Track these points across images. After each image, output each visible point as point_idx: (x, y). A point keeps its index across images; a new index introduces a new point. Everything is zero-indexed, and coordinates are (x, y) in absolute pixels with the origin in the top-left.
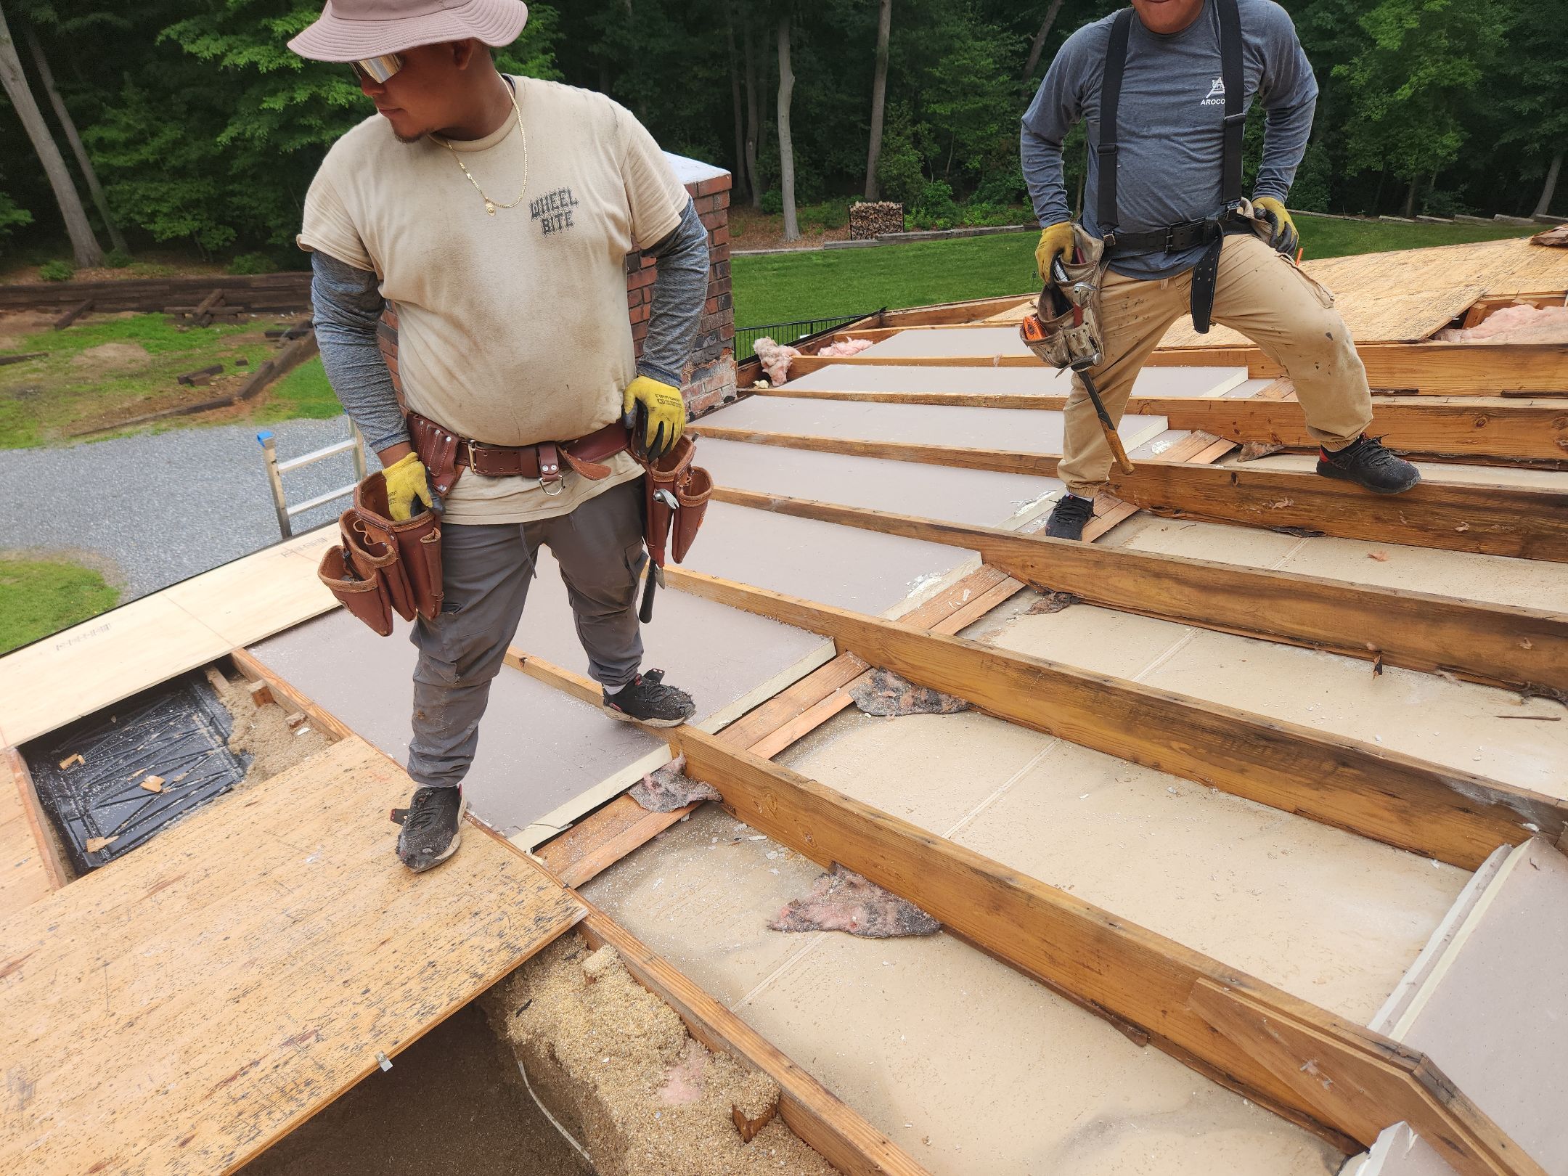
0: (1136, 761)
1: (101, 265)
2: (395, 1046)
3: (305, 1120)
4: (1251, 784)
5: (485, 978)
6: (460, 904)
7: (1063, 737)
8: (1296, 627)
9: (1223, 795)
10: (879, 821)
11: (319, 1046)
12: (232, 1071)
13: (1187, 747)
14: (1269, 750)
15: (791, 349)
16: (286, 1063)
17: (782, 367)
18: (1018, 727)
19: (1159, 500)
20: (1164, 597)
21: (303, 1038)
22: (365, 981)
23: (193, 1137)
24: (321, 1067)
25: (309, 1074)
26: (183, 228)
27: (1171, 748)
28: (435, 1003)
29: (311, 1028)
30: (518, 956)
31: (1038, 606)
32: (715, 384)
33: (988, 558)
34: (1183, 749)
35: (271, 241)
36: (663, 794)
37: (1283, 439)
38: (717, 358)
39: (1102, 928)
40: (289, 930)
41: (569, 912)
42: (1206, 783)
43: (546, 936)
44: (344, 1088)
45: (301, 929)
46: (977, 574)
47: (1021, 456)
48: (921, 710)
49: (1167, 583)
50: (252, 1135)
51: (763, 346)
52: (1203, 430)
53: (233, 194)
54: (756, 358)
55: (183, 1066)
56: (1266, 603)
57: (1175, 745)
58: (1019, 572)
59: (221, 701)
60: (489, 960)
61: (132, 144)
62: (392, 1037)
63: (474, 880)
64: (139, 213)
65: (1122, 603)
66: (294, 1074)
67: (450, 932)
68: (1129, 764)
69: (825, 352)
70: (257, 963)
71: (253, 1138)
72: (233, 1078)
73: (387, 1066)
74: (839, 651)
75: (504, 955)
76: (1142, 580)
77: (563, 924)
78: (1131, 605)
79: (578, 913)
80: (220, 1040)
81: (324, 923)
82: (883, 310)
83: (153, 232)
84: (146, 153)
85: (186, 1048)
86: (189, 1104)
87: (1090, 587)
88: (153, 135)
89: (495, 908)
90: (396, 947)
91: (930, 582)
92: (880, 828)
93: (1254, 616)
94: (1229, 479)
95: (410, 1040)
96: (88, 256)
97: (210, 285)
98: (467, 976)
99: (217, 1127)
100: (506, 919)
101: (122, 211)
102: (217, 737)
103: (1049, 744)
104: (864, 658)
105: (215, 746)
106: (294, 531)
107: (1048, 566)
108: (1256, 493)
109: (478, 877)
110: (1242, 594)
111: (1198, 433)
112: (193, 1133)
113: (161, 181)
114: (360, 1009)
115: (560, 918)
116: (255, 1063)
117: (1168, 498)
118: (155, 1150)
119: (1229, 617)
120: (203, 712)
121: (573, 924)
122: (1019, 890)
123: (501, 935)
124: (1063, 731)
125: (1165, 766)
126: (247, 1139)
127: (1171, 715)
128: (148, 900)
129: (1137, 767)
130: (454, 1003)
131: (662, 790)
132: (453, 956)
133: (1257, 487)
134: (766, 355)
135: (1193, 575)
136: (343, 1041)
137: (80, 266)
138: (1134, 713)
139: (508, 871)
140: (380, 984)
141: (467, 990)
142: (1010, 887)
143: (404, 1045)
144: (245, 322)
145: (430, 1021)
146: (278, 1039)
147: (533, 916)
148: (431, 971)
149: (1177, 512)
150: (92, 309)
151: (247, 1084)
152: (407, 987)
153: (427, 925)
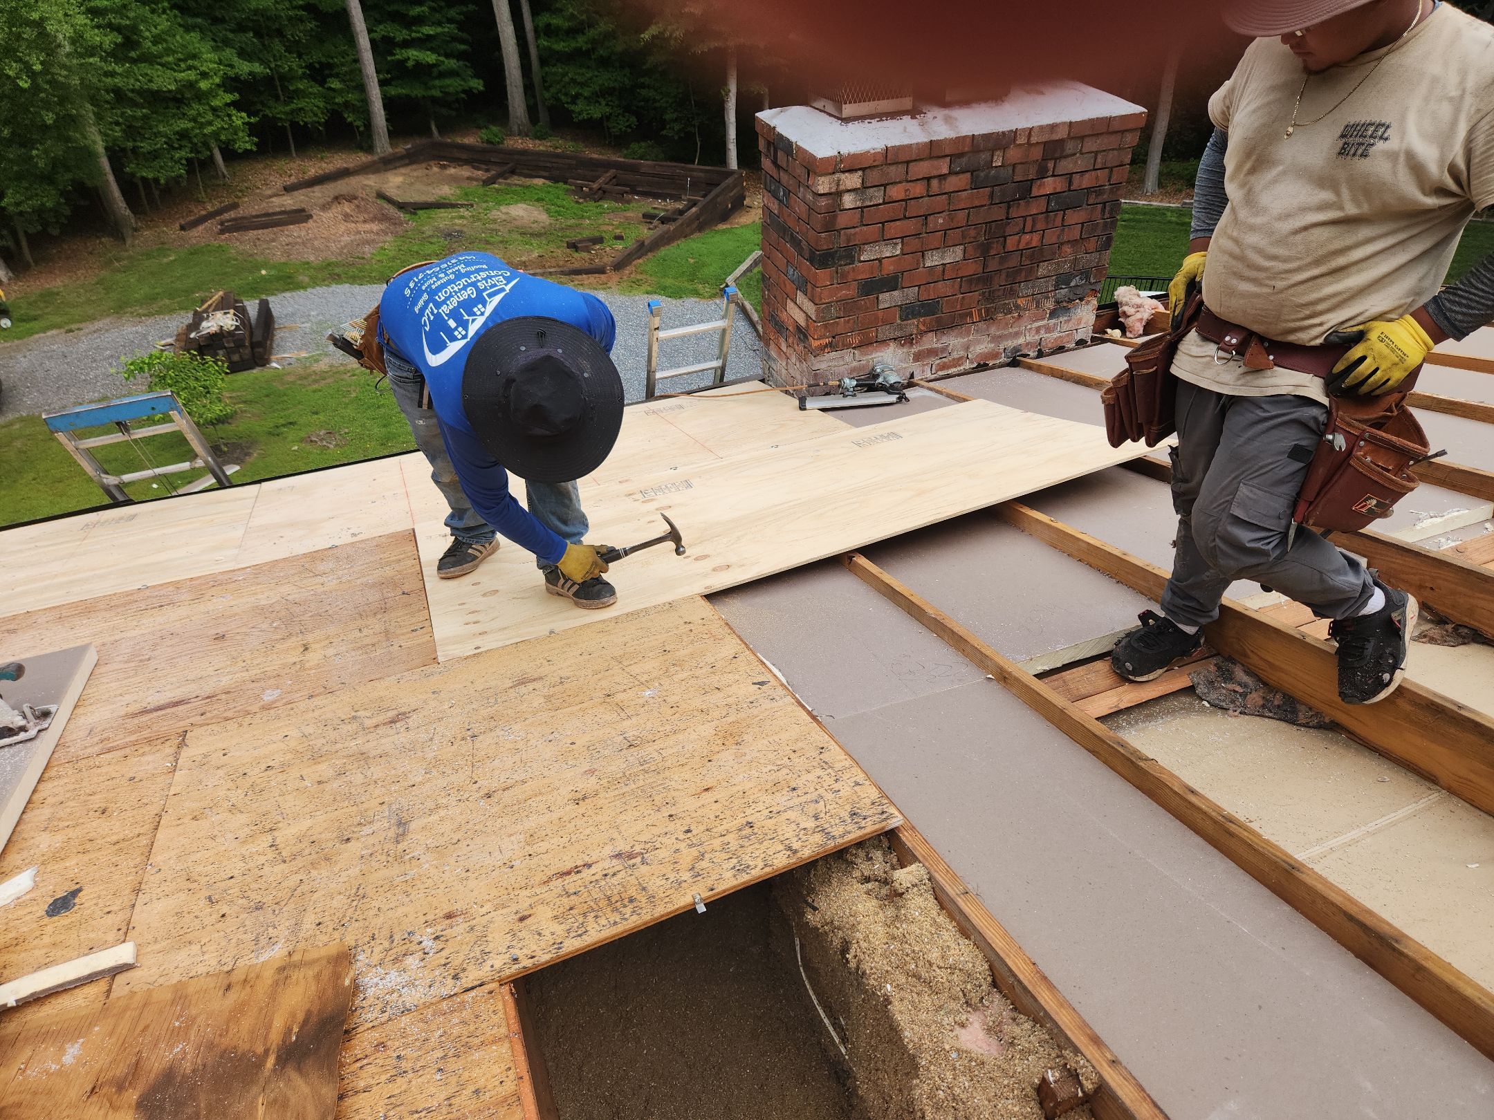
1: (527, 135)
2: (711, 893)
3: (625, 935)
5: (799, 855)
6: (779, 774)
7: (1452, 791)
10: (1232, 827)
11: (644, 869)
12: (569, 865)
16: (614, 874)
21: (631, 856)
22: (688, 821)
23: (530, 916)
24: (644, 889)
25: (632, 892)
26: (597, 112)
28: (751, 863)
29: (638, 849)
30: (831, 844)
32: (1071, 325)
35: (664, 132)
38: (1081, 299)
40: (624, 751)
41: (884, 816)
43: (860, 833)
44: (662, 916)
45: (635, 754)
48: (1270, 715)
50: (580, 932)
51: (1125, 294)
53: (643, 86)
55: (528, 848)
60: (804, 838)
61: (572, 32)
62: (709, 883)
63: (793, 756)
64: (566, 94)
66: (619, 887)
67: (768, 799)
70: (596, 773)
71: (580, 935)
72: (568, 873)
73: (701, 909)
75: (818, 838)
77: (877, 827)
79: (894, 820)
80: (560, 833)
81: (655, 755)
83: (573, 111)
84: (581, 42)
85: (531, 833)
86: (530, 884)
88: (590, 26)
89: (812, 789)
90: (718, 797)
92: (1232, 835)
95: (724, 891)
96: (519, 125)
97: (607, 165)
98: (781, 847)
99: (550, 914)
100: (822, 803)
101: (553, 90)
103: (1433, 795)
107: (1453, 592)
109: (798, 754)
112: (531, 912)
113: (588, 67)
114: (682, 846)
115: (874, 818)
116: (589, 866)
118: (498, 916)
121: (887, 829)
123: (816, 818)
124: (1456, 786)
126: (575, 934)
128: (511, 690)
132: (770, 823)
134: (1127, 304)
136: (664, 871)
137: (511, 134)
139: (825, 756)
140: (702, 828)
141: (781, 862)
143: (718, 894)
144: (629, 202)
145: (744, 879)
146: (608, 850)
147: (848, 808)
148: (747, 831)
150: (513, 172)
151: (580, 882)
152: (726, 839)
153: (747, 785)
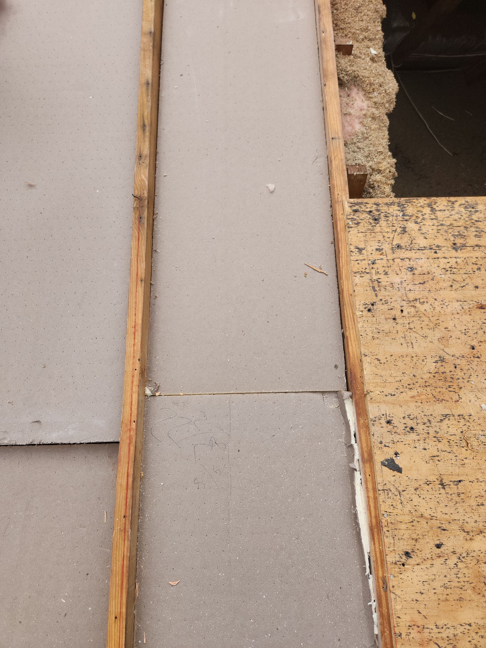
90: (474, 293)
123: (404, 230)
132: (440, 241)
147: (377, 229)
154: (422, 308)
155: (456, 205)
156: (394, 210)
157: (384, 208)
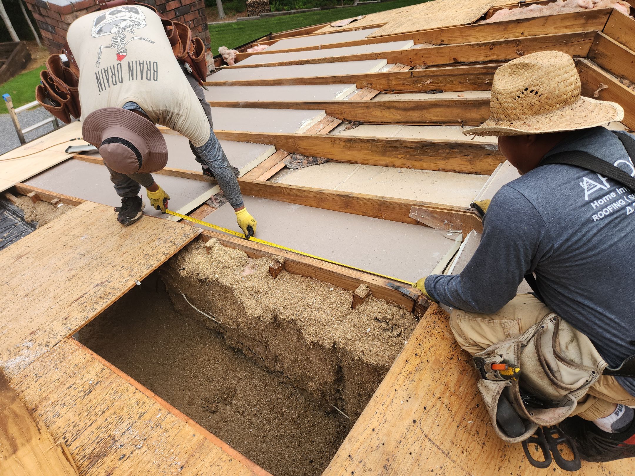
0: (387, 166)
2: (141, 278)
3: (112, 303)
4: (424, 164)
5: (170, 254)
6: (152, 237)
7: (362, 164)
8: (436, 118)
9: (416, 170)
11: (110, 284)
12: (78, 297)
13: (403, 156)
14: (429, 150)
15: (234, 51)
16: (98, 291)
17: (232, 59)
18: (345, 164)
19: (386, 87)
20: (391, 116)
21: (103, 283)
22: (122, 264)
24: (113, 288)
25: (109, 291)
27: (398, 158)
28: (152, 264)
29: (104, 280)
30: (181, 246)
31: (348, 127)
33: (328, 112)
34: (401, 157)
36: (219, 202)
37: (427, 63)
39: (382, 201)
40: (83, 258)
41: (196, 231)
42: (410, 168)
43: (189, 239)
44: (125, 292)
45: (88, 257)
46: (324, 118)
47: (335, 77)
48: (311, 165)
49: (392, 110)
50: (93, 311)
51: (223, 50)
52: (400, 63)
54: (220, 56)
55: (55, 301)
56: (425, 111)
57: (399, 156)
58: (340, 116)
59: (15, 205)
60: (169, 249)
62: (139, 275)
63: (154, 231)
65: (377, 121)
66: (103, 293)
67: (151, 245)
68: (385, 167)
69: (250, 51)
70: (74, 269)
72: (79, 299)
73: (139, 283)
74: (277, 150)
75: (174, 247)
76: (383, 111)
77: (194, 235)
78: (380, 121)
79: (200, 231)
80: (68, 291)
81: (97, 253)
82: (271, 34)
85: (54, 296)
86: (63, 309)
87: (365, 117)
89: (166, 236)
90: (130, 253)
91: (307, 122)
93: (422, 117)
94: (410, 75)
95: (146, 275)
98: (162, 255)
99: (78, 312)
100: (172, 238)
102: (18, 218)
103: (357, 166)
104: (287, 150)
105: (18, 222)
106: (26, 140)
107: (350, 112)
108: (420, 79)
109: (156, 230)
110: (417, 109)
111: (398, 64)
112: (68, 315)
114: (122, 271)
115: (192, 233)
116: (87, 293)
117: (390, 86)
118: (55, 324)
119: (414, 119)
120: (9, 210)
121: (198, 234)
122: (354, 197)
123: (171, 242)
124: (362, 161)
125: (396, 165)
127: (397, 145)
128: (16, 262)
129: (387, 168)
130: (159, 262)
131: (219, 200)
132: (154, 251)
133: (420, 77)
134: (225, 54)
135: (401, 105)
136: (119, 281)
138: (385, 148)
139: (167, 226)
140: (128, 264)
141: (163, 259)
142: (351, 197)
143: (144, 277)
145: (152, 269)
146: (92, 286)
147: (182, 235)
148: (147, 256)
149: (393, 91)
151: (85, 299)
152: (139, 262)
153: (140, 246)
154: (147, 237)
155: (156, 262)
156: (180, 243)
157: (185, 239)
